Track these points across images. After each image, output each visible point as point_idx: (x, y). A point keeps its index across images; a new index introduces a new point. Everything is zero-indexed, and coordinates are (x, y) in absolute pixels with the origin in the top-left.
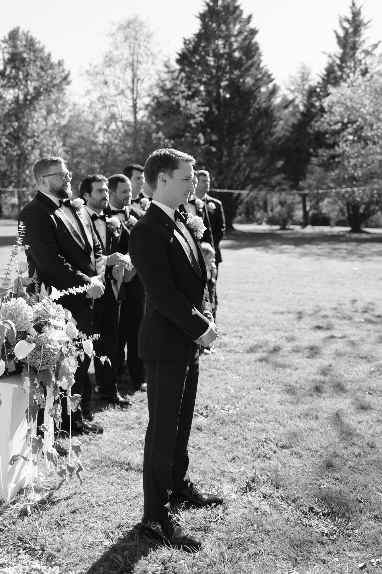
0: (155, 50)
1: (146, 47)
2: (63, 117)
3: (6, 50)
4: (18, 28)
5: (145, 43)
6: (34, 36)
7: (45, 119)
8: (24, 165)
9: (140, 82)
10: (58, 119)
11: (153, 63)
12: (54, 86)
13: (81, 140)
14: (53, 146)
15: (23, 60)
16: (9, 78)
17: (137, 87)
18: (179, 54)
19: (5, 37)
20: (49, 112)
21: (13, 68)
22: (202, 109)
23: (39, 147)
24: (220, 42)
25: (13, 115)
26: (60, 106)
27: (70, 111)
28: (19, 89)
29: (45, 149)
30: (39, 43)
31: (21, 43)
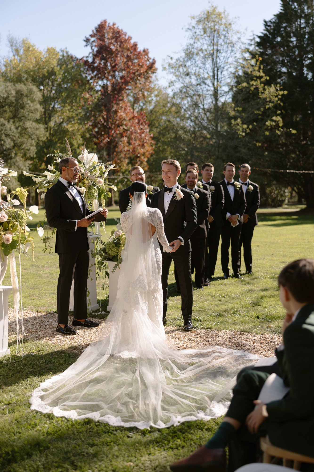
0: (234, 39)
1: (225, 36)
2: (150, 102)
3: (94, 44)
4: (105, 22)
5: (224, 33)
6: (120, 28)
7: (133, 106)
8: (113, 153)
9: (220, 71)
10: (144, 104)
11: (232, 51)
12: (140, 75)
13: (167, 123)
14: (141, 134)
15: (111, 52)
16: (98, 69)
17: (218, 76)
18: (260, 37)
19: (93, 31)
20: (136, 100)
21: (101, 60)
22: (281, 93)
23: (127, 135)
24: (303, 21)
25: (102, 105)
26: (146, 93)
27: (156, 96)
28: (107, 79)
29: (133, 137)
30: (125, 35)
31: (108, 36)
